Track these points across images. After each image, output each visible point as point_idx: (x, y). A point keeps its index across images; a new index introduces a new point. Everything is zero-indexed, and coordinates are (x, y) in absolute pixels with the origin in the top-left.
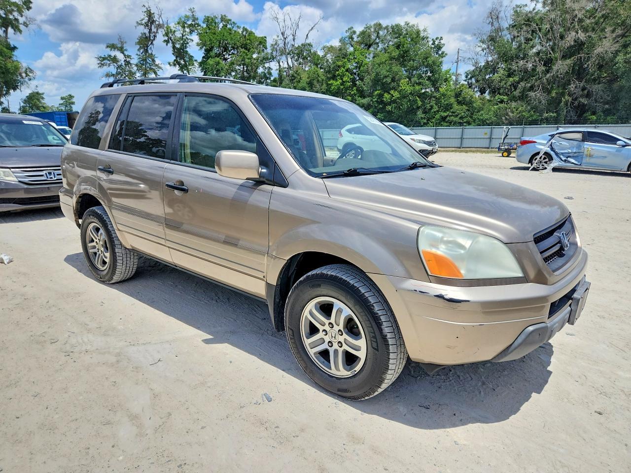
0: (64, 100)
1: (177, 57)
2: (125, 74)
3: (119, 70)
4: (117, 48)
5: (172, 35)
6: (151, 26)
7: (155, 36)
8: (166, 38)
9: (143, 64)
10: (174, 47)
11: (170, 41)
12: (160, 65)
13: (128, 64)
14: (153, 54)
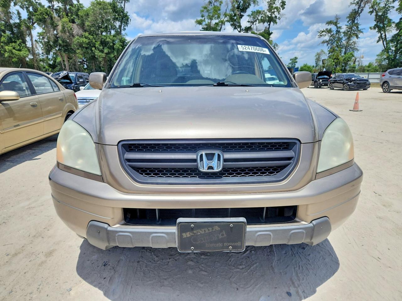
0: (292, 61)
1: (377, 22)
2: (335, 40)
3: (331, 38)
4: (333, 23)
5: (377, 6)
6: (361, 3)
7: (362, 10)
8: (371, 10)
9: (349, 31)
10: (377, 15)
11: (374, 11)
12: (362, 30)
13: (338, 33)
14: (358, 23)
